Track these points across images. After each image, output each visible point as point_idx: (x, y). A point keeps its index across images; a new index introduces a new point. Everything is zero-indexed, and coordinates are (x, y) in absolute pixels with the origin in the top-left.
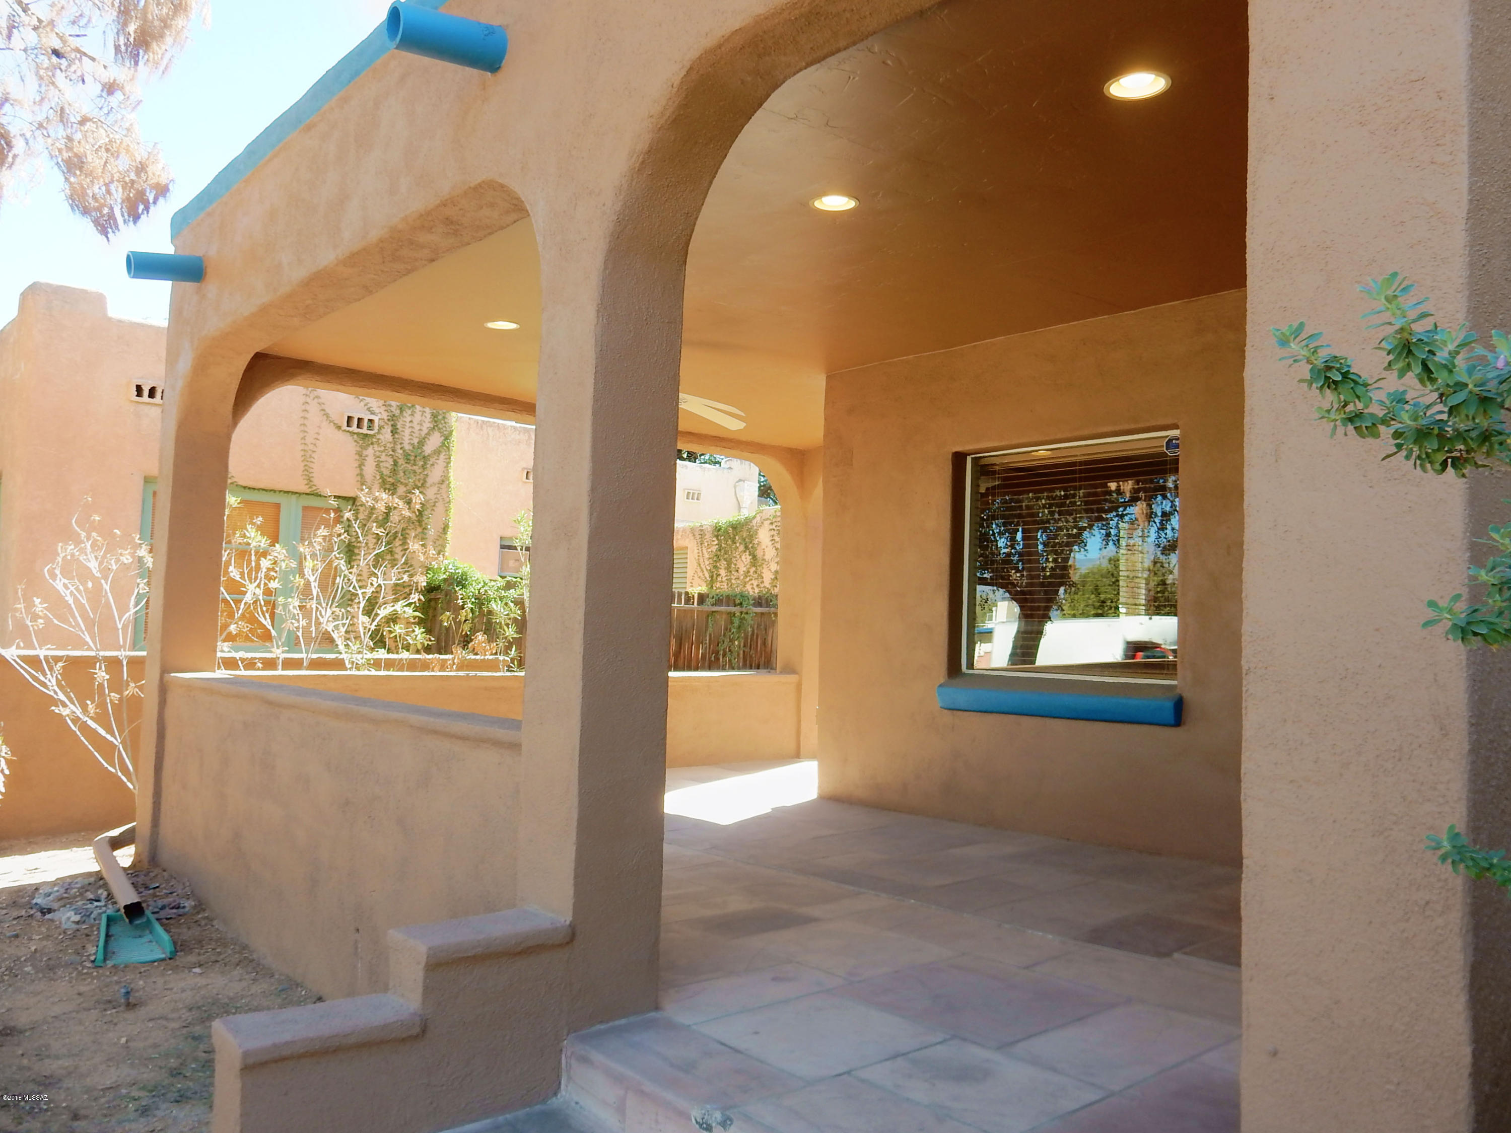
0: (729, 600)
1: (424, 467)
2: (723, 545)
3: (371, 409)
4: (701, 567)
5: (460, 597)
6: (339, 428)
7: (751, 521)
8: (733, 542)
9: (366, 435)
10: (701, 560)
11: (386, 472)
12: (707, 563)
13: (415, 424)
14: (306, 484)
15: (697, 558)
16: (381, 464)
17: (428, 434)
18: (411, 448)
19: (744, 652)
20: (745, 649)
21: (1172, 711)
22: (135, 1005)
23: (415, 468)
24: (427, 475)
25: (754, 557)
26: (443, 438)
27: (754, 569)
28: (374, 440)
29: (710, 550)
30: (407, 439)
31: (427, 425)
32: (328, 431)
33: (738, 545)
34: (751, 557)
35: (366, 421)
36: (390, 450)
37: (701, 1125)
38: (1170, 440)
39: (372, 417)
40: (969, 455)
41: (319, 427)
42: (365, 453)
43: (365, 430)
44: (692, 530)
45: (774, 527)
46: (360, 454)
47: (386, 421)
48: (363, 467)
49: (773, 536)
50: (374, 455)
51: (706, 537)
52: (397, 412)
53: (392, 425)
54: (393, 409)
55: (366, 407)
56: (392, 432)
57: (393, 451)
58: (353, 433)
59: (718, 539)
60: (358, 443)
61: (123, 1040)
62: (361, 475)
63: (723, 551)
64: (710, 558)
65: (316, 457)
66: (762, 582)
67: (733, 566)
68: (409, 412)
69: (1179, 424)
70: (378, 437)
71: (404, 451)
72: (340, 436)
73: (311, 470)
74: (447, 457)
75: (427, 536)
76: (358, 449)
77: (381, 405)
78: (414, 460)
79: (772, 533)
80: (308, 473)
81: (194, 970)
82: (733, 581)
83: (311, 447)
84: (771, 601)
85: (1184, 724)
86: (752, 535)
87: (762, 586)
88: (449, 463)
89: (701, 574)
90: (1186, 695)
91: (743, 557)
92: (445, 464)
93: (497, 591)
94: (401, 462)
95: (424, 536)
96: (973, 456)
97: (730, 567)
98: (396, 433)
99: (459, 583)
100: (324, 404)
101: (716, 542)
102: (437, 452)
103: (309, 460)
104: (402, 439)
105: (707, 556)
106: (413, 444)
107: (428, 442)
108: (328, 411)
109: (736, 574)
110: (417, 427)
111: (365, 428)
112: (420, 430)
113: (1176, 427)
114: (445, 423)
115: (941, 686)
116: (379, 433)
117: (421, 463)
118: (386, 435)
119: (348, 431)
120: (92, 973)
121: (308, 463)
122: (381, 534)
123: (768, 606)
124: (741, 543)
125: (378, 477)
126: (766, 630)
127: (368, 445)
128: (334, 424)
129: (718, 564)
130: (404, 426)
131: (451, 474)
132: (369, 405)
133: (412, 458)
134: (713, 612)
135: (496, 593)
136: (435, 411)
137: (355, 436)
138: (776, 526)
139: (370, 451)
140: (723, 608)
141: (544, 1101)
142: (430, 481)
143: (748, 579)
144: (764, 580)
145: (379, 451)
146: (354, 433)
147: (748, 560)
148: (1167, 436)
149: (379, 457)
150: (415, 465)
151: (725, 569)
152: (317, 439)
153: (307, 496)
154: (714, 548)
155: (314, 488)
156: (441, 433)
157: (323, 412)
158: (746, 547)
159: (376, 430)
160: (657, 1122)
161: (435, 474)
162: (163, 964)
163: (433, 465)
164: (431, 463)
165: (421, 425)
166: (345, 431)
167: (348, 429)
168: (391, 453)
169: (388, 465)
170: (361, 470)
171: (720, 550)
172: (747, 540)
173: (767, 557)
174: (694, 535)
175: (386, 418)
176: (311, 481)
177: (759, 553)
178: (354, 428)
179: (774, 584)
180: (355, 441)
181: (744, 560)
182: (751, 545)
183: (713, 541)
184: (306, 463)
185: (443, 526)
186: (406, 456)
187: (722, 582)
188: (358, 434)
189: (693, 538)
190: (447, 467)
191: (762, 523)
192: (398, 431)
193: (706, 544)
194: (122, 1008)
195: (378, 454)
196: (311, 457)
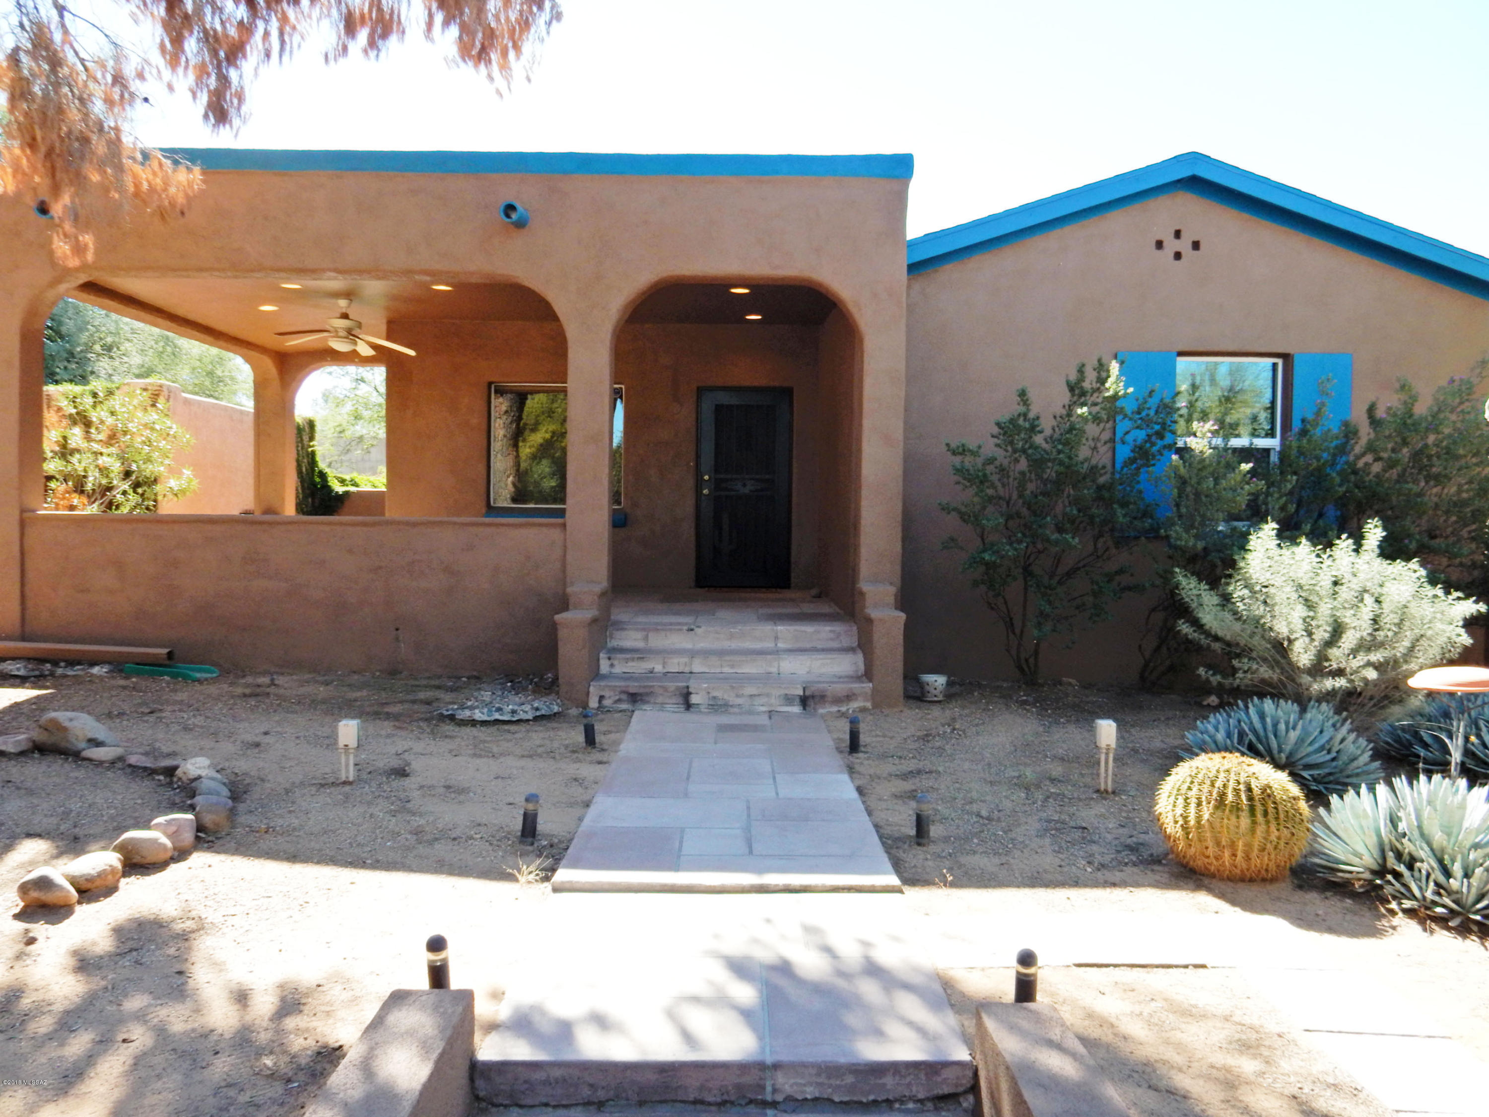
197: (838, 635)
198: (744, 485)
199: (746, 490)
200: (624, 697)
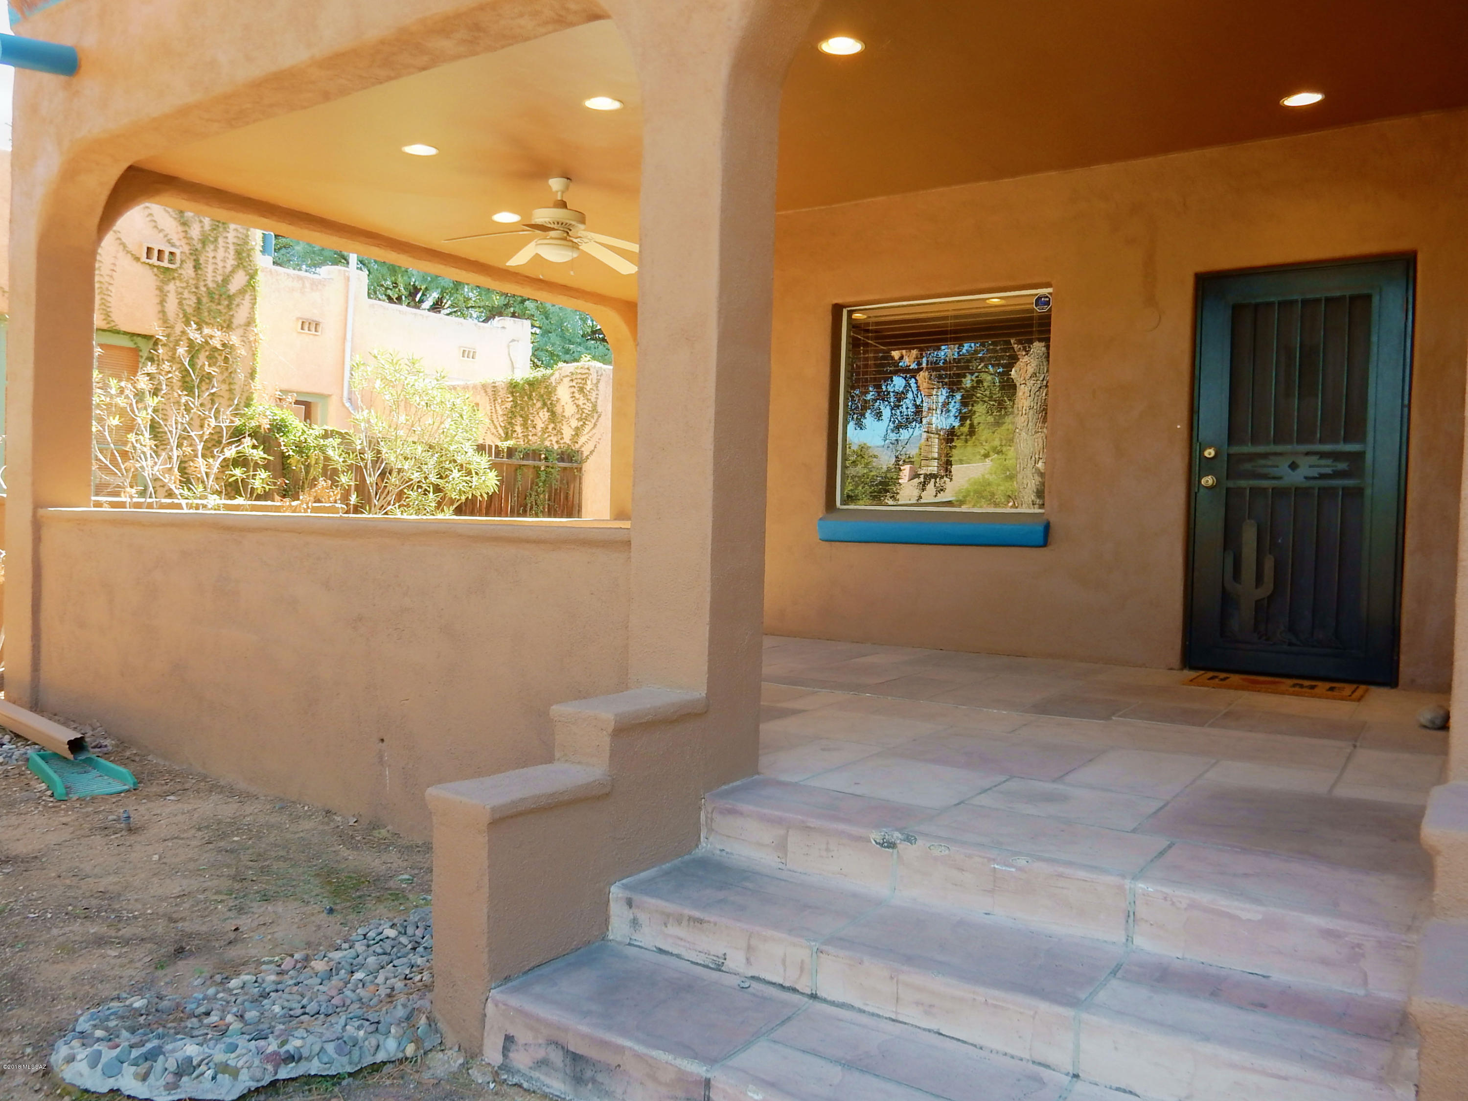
0: (534, 454)
1: (229, 307)
2: (519, 402)
3: (172, 241)
4: (494, 425)
5: (282, 444)
6: (137, 259)
7: (549, 378)
8: (530, 398)
9: (168, 269)
10: (494, 416)
11: (189, 310)
12: (501, 419)
13: (218, 261)
14: (104, 320)
15: (490, 414)
16: (184, 302)
17: (233, 272)
18: (215, 286)
19: (549, 505)
20: (549, 502)
21: (1042, 534)
22: (137, 829)
23: (219, 307)
24: (233, 316)
25: (553, 413)
26: (248, 277)
27: (552, 425)
28: (176, 275)
29: (503, 407)
30: (211, 277)
31: (231, 262)
32: (126, 262)
33: (535, 402)
34: (549, 414)
35: (167, 254)
36: (192, 286)
37: (882, 845)
38: (1039, 298)
39: (173, 250)
40: (845, 307)
41: (115, 257)
42: (166, 288)
43: (165, 264)
44: (484, 387)
45: (574, 384)
46: (160, 289)
47: (188, 255)
48: (165, 304)
49: (573, 393)
50: (176, 292)
51: (499, 394)
52: (199, 246)
53: (195, 260)
54: (195, 242)
55: (166, 239)
56: (195, 267)
57: (197, 288)
58: (152, 266)
59: (513, 396)
60: (159, 277)
61: (156, 857)
62: (163, 312)
63: (518, 408)
64: (504, 415)
65: (113, 291)
66: (562, 438)
67: (529, 422)
68: (212, 247)
69: (1053, 282)
70: (180, 272)
71: (208, 289)
72: (138, 267)
73: (109, 305)
74: (253, 297)
75: (235, 381)
76: (158, 284)
77: (181, 237)
78: (219, 300)
79: (572, 390)
80: (104, 307)
81: (168, 798)
82: (530, 438)
83: (107, 279)
84: (574, 457)
85: (1050, 544)
86: (550, 391)
87: (562, 442)
88: (254, 304)
89: (494, 431)
90: (1053, 520)
91: (541, 414)
92: (251, 305)
93: (315, 439)
94: (205, 300)
95: (232, 382)
96: (849, 309)
97: (527, 424)
98: (200, 268)
99: (279, 430)
100: (119, 232)
101: (511, 399)
102: (242, 292)
103: (106, 293)
104: (206, 276)
105: (501, 413)
106: (216, 282)
107: (232, 280)
108: (124, 240)
109: (534, 431)
110: (221, 264)
111: (166, 261)
112: (224, 267)
113: (1048, 285)
114: (250, 261)
115: (821, 519)
116: (181, 267)
117: (226, 303)
118: (188, 271)
119: (148, 264)
120: (61, 805)
121: (105, 297)
122: (213, 373)
123: (571, 461)
124: (538, 400)
125: (181, 316)
126: (568, 483)
127: (169, 280)
128: (132, 254)
129: (513, 421)
130: (207, 261)
131: (257, 316)
132: (169, 237)
133: (216, 297)
134: (520, 466)
135: (315, 441)
136: (239, 248)
137: (155, 270)
138: (577, 383)
139: (171, 287)
140: (530, 463)
141: (690, 853)
142: (236, 322)
143: (546, 435)
144: (564, 436)
145: (181, 287)
146: (154, 266)
147: (547, 417)
148: (1037, 294)
149: (181, 293)
150: (219, 304)
151: (521, 425)
152: (113, 270)
153: (104, 333)
154: (509, 405)
155: (113, 324)
156: (245, 271)
157: (118, 241)
158: (545, 404)
159: (178, 265)
160: (827, 850)
161: (240, 316)
162: (129, 794)
163: (238, 305)
164: (235, 303)
165: (225, 261)
166: (144, 263)
167: (148, 261)
168: (194, 290)
169: (191, 303)
170: (163, 306)
171: (515, 407)
172: (545, 396)
173: (567, 414)
174: (486, 392)
175: (187, 252)
176: (109, 316)
177: (558, 409)
178: (154, 260)
179: (575, 440)
180: (156, 275)
181: (542, 417)
182: (549, 402)
183: (508, 398)
184: (103, 296)
185: (250, 371)
186: (210, 293)
187: (518, 438)
188: (158, 267)
189: (484, 394)
190: (253, 308)
191: (562, 380)
192: (201, 266)
193: (500, 401)
194: (123, 833)
195: (180, 290)
196: (108, 289)
197: (1355, 954)
198: (1293, 466)
199: (1296, 478)
200: (556, 1057)
